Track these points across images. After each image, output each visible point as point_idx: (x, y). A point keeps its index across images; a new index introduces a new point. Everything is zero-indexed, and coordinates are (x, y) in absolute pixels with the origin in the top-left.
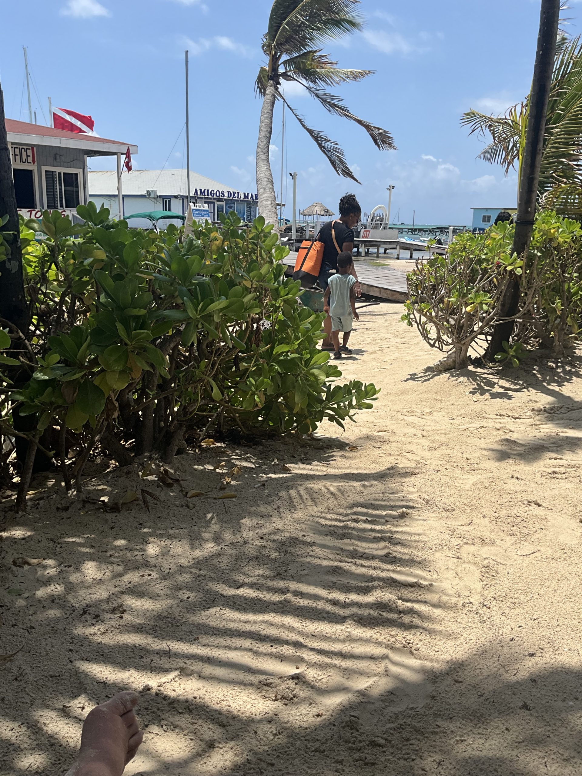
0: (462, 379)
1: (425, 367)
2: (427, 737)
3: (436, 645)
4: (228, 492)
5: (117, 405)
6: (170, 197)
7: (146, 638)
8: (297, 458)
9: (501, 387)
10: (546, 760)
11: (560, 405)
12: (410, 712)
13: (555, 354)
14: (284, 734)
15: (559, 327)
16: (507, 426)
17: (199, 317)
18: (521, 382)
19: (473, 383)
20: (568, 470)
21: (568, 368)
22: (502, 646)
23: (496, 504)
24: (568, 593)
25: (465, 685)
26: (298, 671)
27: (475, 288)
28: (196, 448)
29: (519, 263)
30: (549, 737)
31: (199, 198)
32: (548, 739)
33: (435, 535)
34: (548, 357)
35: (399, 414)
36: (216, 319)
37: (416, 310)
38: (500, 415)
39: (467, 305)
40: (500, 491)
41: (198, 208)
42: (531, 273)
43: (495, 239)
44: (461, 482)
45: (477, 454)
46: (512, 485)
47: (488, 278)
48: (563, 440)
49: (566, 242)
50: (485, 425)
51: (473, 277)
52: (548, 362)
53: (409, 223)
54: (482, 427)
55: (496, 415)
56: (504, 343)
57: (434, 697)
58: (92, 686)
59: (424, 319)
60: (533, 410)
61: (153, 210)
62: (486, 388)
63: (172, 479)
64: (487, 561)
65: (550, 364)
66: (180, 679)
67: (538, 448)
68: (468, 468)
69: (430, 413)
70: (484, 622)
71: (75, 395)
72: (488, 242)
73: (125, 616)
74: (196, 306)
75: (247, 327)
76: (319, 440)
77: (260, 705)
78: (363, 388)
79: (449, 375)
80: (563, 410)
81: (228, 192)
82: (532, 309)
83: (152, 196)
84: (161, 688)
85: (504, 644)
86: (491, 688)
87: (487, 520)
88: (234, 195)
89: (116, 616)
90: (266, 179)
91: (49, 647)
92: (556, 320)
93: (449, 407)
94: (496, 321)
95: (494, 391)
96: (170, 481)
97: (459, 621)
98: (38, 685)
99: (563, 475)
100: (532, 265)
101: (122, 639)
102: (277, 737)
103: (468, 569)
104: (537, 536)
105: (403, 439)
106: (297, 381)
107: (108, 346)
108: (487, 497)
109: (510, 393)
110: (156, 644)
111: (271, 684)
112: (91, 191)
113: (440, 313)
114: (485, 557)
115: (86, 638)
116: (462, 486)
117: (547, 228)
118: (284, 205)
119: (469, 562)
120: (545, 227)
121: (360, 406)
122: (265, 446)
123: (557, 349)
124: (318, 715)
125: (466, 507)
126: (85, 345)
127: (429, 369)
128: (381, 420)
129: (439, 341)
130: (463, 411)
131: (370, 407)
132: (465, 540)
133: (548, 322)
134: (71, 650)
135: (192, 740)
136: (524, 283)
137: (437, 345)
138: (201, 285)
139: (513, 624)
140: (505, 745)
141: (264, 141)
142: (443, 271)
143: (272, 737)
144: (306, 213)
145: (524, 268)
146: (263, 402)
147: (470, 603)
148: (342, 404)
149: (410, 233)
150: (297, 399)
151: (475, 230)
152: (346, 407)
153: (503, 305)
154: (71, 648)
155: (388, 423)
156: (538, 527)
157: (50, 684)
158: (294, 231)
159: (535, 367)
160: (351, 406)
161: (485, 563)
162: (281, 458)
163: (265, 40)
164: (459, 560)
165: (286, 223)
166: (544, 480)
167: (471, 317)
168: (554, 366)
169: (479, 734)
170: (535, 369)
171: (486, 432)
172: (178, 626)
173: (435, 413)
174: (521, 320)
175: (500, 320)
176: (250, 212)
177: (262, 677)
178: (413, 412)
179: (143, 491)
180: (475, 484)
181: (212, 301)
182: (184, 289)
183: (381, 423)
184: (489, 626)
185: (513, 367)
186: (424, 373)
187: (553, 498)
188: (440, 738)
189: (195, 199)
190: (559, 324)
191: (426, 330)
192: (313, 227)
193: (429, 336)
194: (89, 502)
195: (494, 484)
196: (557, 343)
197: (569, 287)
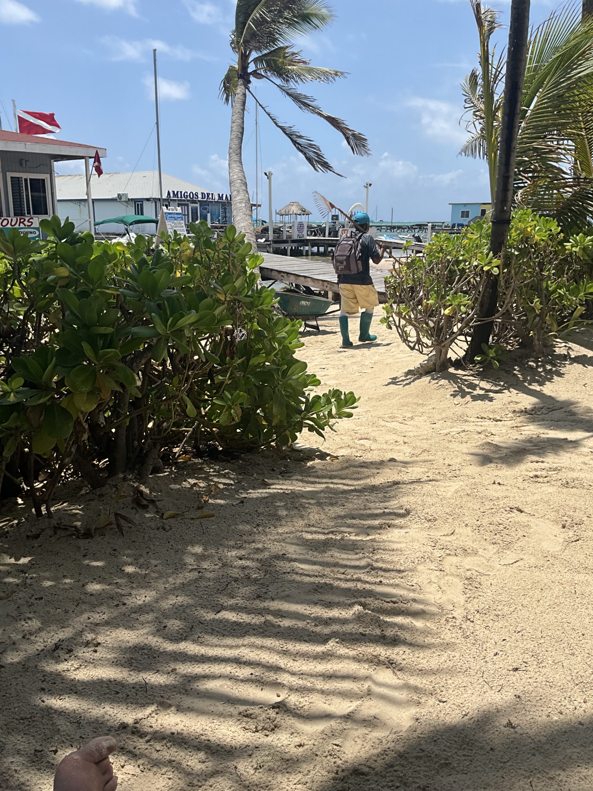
0: (443, 382)
1: (406, 370)
2: (411, 763)
3: (420, 664)
4: (206, 511)
5: (87, 427)
6: (142, 200)
7: (121, 671)
8: (278, 471)
9: (482, 389)
10: (531, 779)
11: (542, 405)
12: (394, 736)
13: (534, 354)
14: (265, 767)
15: (539, 325)
16: (489, 430)
17: (169, 332)
18: (502, 383)
19: (454, 385)
20: (550, 473)
21: (549, 367)
22: (486, 662)
23: (478, 512)
24: (552, 603)
25: (449, 705)
26: (279, 699)
27: (454, 289)
28: (172, 465)
29: (496, 262)
30: (534, 755)
31: (172, 200)
32: (533, 757)
33: (417, 548)
34: (528, 357)
35: (380, 420)
36: (187, 333)
37: (395, 313)
38: (482, 418)
39: (445, 307)
40: (482, 498)
41: (171, 211)
42: (509, 272)
43: (471, 239)
44: (442, 489)
45: (459, 460)
46: (494, 492)
47: (466, 278)
48: (544, 442)
49: (543, 240)
50: (467, 428)
51: (451, 277)
52: (528, 361)
53: (387, 220)
54: (464, 431)
55: (478, 418)
56: (484, 346)
57: (417, 719)
58: (65, 727)
59: (403, 322)
60: (514, 411)
61: (125, 215)
62: (467, 390)
63: (147, 500)
64: (470, 572)
65: (530, 363)
66: (157, 714)
67: (520, 452)
68: (449, 475)
69: (412, 418)
70: (467, 637)
71: (42, 419)
72: (465, 241)
73: (99, 649)
74: (165, 322)
75: (221, 339)
76: (301, 451)
77: (240, 737)
78: (343, 397)
79: (429, 378)
80: (544, 411)
81: (202, 193)
82: (510, 309)
83: (123, 199)
84: (137, 725)
85: (487, 659)
86: (475, 706)
87: (469, 529)
88: (208, 196)
89: (90, 650)
90: (239, 181)
91: (19, 687)
92: (535, 318)
93: (431, 411)
94: (475, 322)
95: (475, 393)
96: (145, 502)
97: (442, 637)
98: (8, 728)
99: (545, 479)
100: (509, 264)
101: (97, 674)
102: (258, 771)
103: (450, 581)
104: (519, 545)
105: (385, 447)
106: (274, 392)
107: (74, 367)
108: (470, 505)
109: (491, 394)
110: (133, 678)
111: (251, 714)
112: (59, 196)
113: (419, 316)
114: (468, 568)
115: (58, 674)
116: (444, 494)
117: (523, 226)
118: (260, 206)
119: (452, 575)
120: (521, 225)
121: (340, 415)
122: (243, 460)
123: (536, 348)
124: (300, 746)
125: (448, 517)
126: (50, 367)
127: (410, 372)
128: (363, 428)
129: (419, 344)
130: (444, 415)
131: (350, 415)
132: (448, 552)
133: (527, 320)
134: (43, 689)
135: (170, 779)
136: (502, 284)
137: (417, 347)
138: (170, 299)
139: (496, 638)
140: (490, 766)
141: (236, 142)
142: (420, 273)
143: (253, 772)
144: (283, 212)
145: (501, 268)
146: (240, 415)
147: (454, 618)
148: (322, 414)
149: (389, 231)
150: (275, 410)
151: (454, 226)
152: (325, 418)
153: (482, 305)
154: (43, 686)
155: (370, 430)
156: (520, 534)
157: (21, 727)
158: (271, 232)
159: (516, 367)
160: (330, 415)
161: (468, 574)
162: (260, 472)
163: (233, 37)
164: (442, 573)
165: (263, 224)
166: (526, 485)
167: (450, 319)
168: (535, 365)
169: (464, 755)
170: (515, 370)
171: (467, 437)
172: (155, 658)
173: (416, 418)
174: (500, 320)
175: (479, 321)
176: (225, 213)
177: (242, 708)
178: (394, 417)
179: (116, 514)
180: (457, 492)
181: (182, 316)
182: (152, 304)
183: (363, 430)
184: (472, 641)
185: (493, 368)
186: (406, 376)
187: (535, 503)
188: (425, 763)
189: (167, 202)
190: (538, 323)
191: (406, 332)
192: (290, 227)
193: (409, 339)
194: (60, 528)
195: (476, 491)
196: (537, 342)
197: (547, 286)
